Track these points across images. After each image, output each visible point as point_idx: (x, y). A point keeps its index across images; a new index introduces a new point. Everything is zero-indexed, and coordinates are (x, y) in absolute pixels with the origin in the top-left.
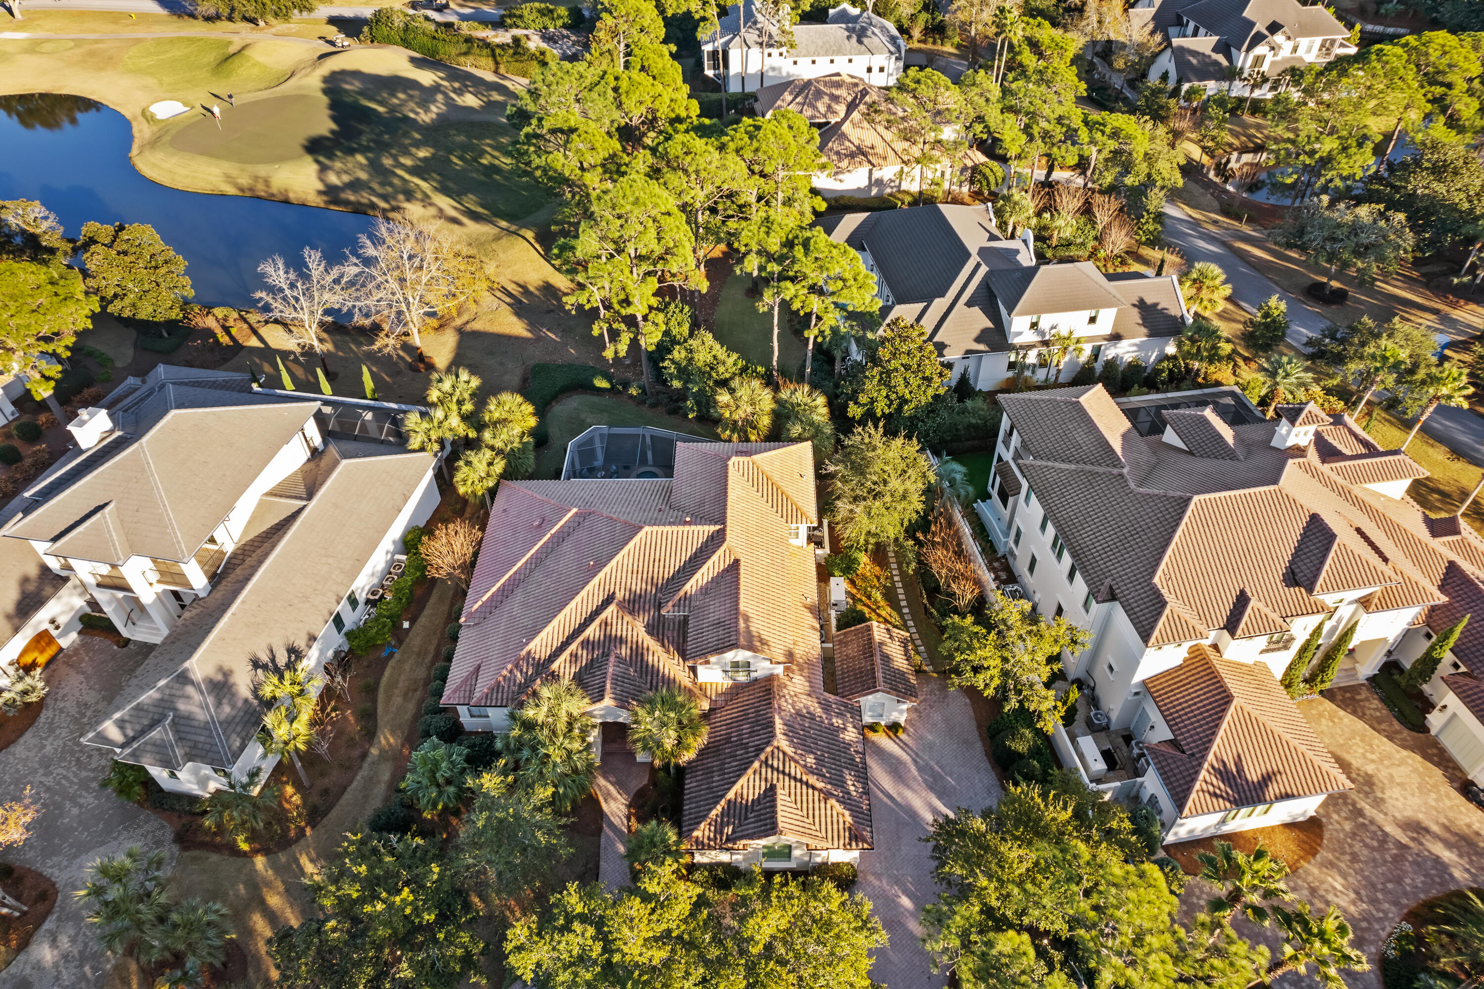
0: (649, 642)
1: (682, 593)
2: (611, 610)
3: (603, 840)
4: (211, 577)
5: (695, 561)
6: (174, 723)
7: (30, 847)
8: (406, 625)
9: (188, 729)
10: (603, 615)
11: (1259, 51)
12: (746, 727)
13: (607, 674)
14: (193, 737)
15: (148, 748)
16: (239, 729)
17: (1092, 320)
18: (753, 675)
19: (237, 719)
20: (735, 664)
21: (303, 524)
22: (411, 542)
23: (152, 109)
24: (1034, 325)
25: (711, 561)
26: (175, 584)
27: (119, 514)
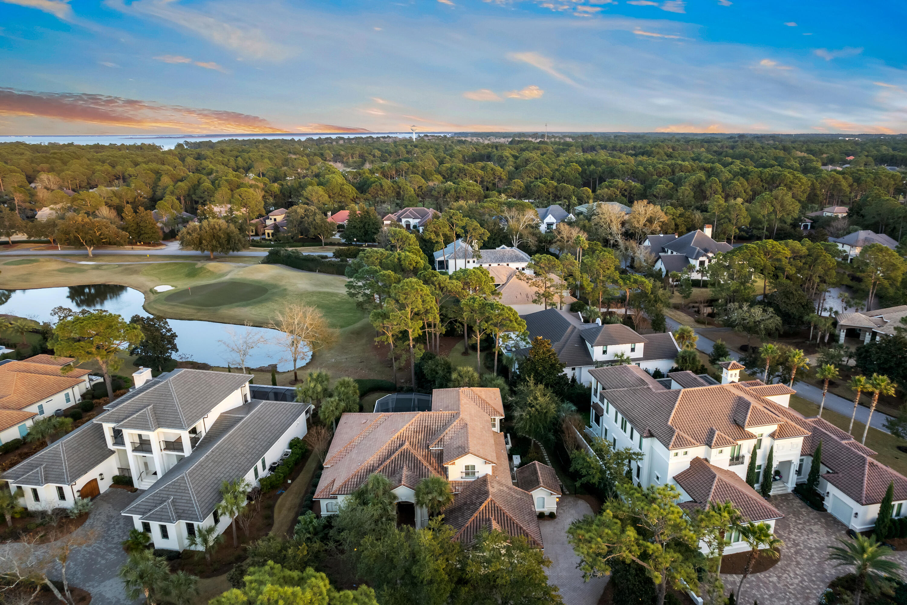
4: (193, 447)
5: (445, 426)
6: (173, 501)
7: (77, 579)
8: (289, 482)
9: (180, 504)
10: (400, 450)
11: (701, 259)
12: (474, 497)
13: (402, 475)
14: (183, 508)
15: (158, 513)
16: (207, 505)
17: (633, 350)
18: (477, 475)
19: (206, 501)
20: (467, 467)
21: (243, 424)
22: (294, 444)
23: (155, 288)
24: (605, 352)
25: (453, 425)
26: (174, 449)
27: (154, 409)
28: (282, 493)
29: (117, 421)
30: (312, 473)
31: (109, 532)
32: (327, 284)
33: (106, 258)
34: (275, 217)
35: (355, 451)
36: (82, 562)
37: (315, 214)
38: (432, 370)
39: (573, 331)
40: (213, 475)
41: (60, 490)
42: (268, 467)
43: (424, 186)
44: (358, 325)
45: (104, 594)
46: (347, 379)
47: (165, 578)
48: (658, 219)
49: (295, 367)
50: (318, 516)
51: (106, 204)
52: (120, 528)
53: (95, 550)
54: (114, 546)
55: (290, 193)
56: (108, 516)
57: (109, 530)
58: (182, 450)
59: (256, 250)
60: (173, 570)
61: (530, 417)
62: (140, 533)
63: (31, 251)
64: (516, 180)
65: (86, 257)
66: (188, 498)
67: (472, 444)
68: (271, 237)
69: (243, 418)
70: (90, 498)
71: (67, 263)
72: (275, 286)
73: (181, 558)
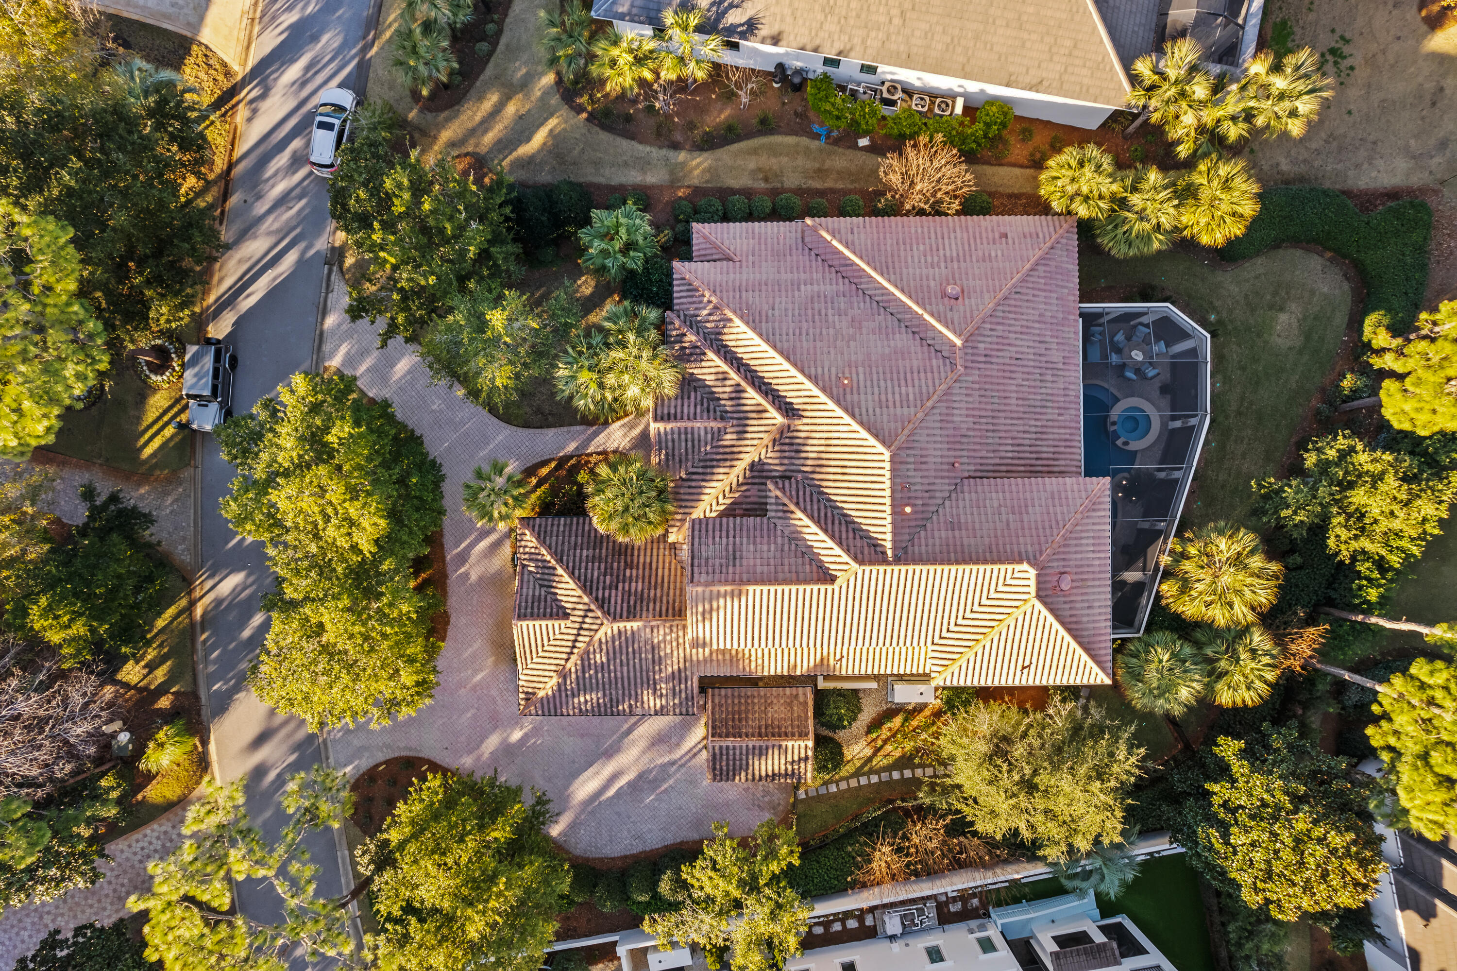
0: (741, 466)
1: (792, 507)
2: (777, 418)
3: (578, 428)
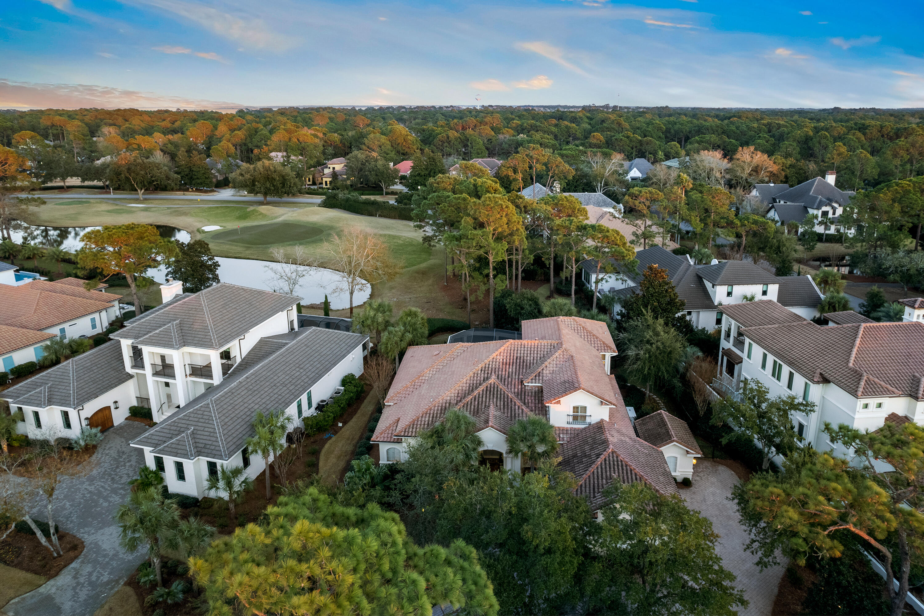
2: (490, 382)
4: (224, 374)
5: (543, 359)
6: (193, 433)
7: (71, 522)
8: (340, 425)
9: (202, 437)
10: (485, 385)
11: (824, 209)
12: (587, 448)
13: (488, 415)
14: (204, 441)
15: (174, 446)
16: (235, 440)
17: (765, 293)
18: (588, 420)
19: (234, 435)
20: (576, 409)
21: (287, 350)
22: (347, 381)
23: (203, 228)
24: (729, 294)
25: (554, 356)
26: (202, 375)
27: (181, 326)
28: (330, 438)
29: (136, 337)
30: (368, 416)
31: (118, 470)
32: (387, 228)
33: (157, 202)
34: (334, 166)
35: (425, 386)
36: (80, 503)
37: (376, 160)
38: (516, 305)
39: (687, 270)
40: (246, 405)
41: (66, 415)
42: (314, 405)
43: (494, 139)
44: (423, 265)
45: (100, 543)
46: (414, 309)
47: (173, 525)
48: (766, 168)
49: (351, 304)
50: (377, 464)
51: (162, 150)
52: (131, 466)
53: (98, 489)
54: (120, 486)
55: (351, 143)
56: (118, 452)
57: (117, 467)
58: (210, 377)
59: (312, 198)
60: (184, 517)
61: (650, 357)
62: (152, 472)
63: (84, 195)
64: (595, 134)
65: (137, 201)
66: (212, 430)
67: (583, 378)
68: (328, 186)
69: (287, 344)
70: (99, 428)
71: (117, 205)
72: (331, 228)
73: (199, 506)
